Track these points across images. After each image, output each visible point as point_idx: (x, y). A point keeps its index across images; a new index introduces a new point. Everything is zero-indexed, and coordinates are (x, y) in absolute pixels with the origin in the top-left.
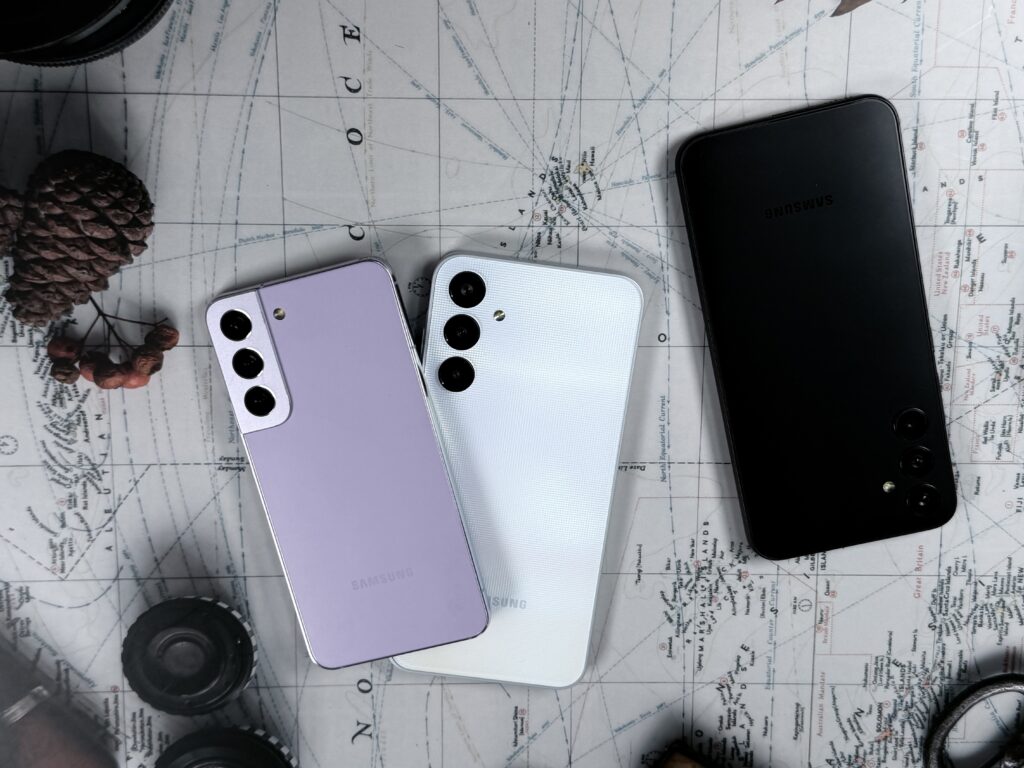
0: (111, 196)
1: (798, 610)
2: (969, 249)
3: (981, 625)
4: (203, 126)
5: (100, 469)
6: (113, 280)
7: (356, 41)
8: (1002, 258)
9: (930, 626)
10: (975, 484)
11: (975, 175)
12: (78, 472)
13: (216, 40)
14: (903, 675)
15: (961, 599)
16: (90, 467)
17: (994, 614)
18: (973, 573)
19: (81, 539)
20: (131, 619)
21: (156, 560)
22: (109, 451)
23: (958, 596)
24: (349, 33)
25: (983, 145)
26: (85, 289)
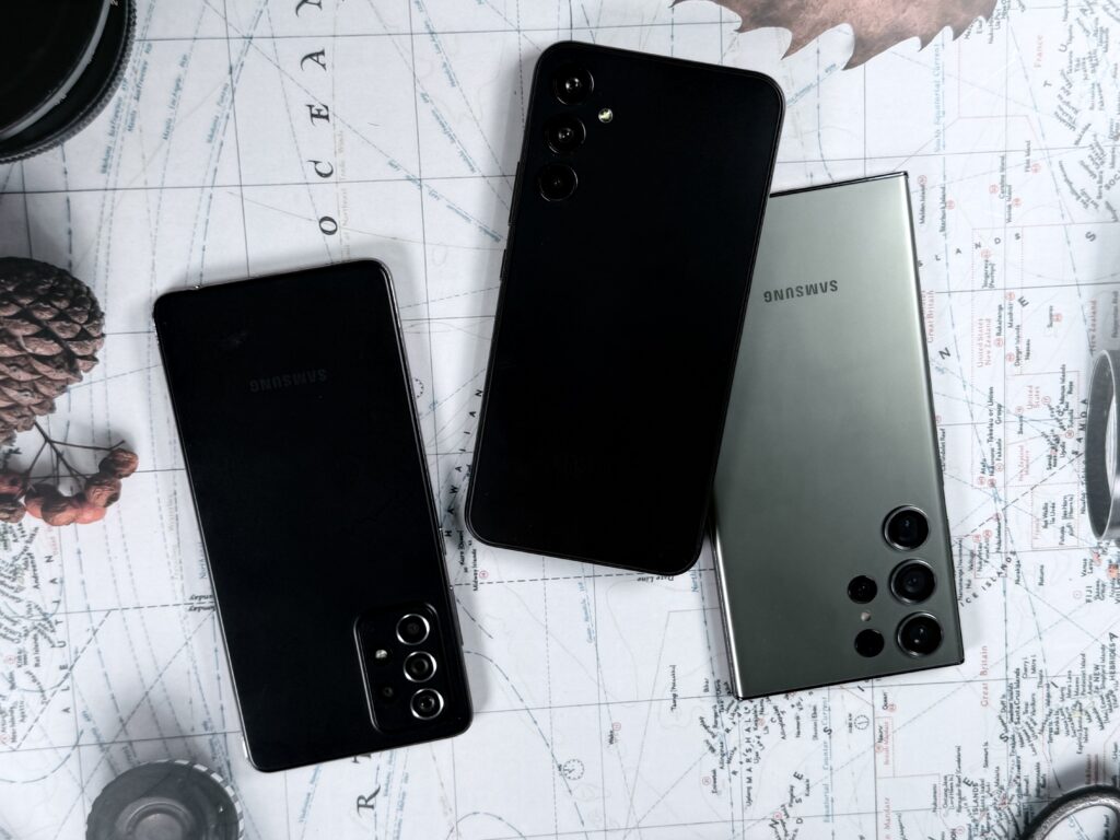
0: (54, 307)
1: (854, 727)
2: (1011, 314)
3: (1057, 733)
4: (157, 223)
5: (52, 619)
6: (60, 401)
7: (324, 121)
8: (1048, 322)
9: (1001, 738)
10: (1039, 574)
11: (1011, 233)
12: (28, 624)
13: (168, 127)
14: (976, 796)
15: (1033, 704)
16: (42, 617)
17: (1071, 719)
18: (1044, 674)
19: (33, 701)
20: (95, 791)
21: (121, 720)
22: (62, 599)
23: (1030, 702)
24: (316, 112)
25: (1017, 200)
26: (29, 413)
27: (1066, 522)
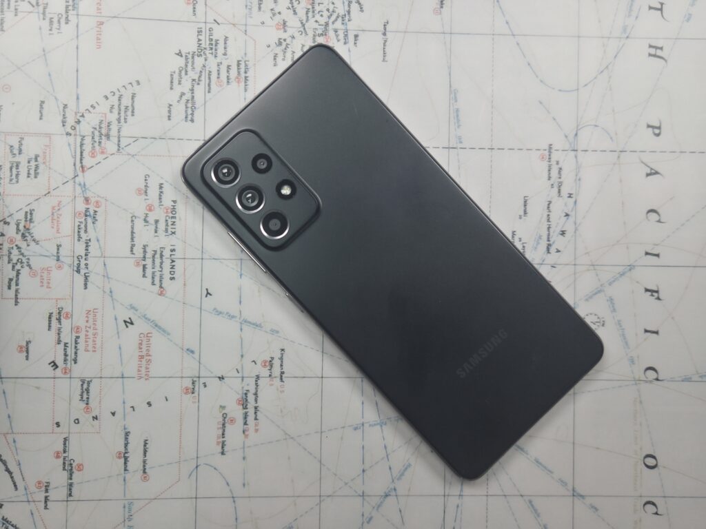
2: (66, 355)
8: (31, 347)
11: (64, 428)
18: (41, 16)
25: (58, 457)
27: (17, 159)
